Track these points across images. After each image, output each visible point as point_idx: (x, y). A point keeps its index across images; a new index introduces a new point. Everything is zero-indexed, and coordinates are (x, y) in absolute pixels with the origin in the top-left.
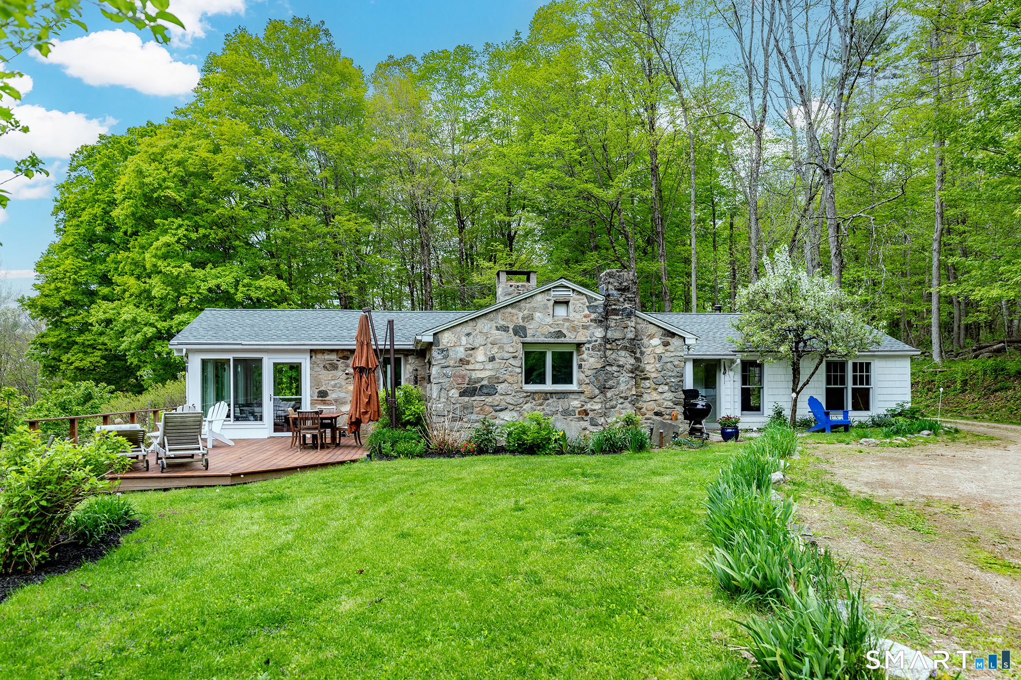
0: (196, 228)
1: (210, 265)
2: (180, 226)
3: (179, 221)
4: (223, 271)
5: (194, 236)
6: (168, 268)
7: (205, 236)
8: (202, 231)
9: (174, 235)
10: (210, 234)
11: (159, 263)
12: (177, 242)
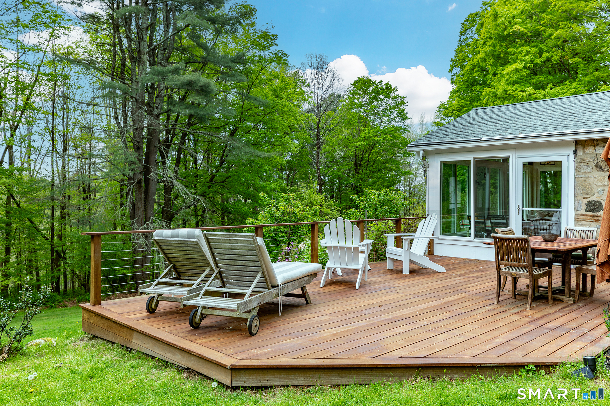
0: (540, 54)
1: (551, 85)
2: (528, 53)
3: (528, 48)
4: (562, 89)
5: (538, 61)
6: (515, 92)
7: (548, 60)
8: (545, 55)
9: (522, 61)
10: (552, 56)
11: (509, 88)
12: (525, 67)
